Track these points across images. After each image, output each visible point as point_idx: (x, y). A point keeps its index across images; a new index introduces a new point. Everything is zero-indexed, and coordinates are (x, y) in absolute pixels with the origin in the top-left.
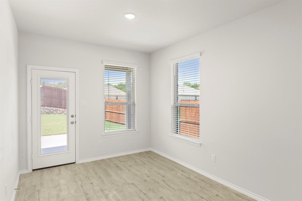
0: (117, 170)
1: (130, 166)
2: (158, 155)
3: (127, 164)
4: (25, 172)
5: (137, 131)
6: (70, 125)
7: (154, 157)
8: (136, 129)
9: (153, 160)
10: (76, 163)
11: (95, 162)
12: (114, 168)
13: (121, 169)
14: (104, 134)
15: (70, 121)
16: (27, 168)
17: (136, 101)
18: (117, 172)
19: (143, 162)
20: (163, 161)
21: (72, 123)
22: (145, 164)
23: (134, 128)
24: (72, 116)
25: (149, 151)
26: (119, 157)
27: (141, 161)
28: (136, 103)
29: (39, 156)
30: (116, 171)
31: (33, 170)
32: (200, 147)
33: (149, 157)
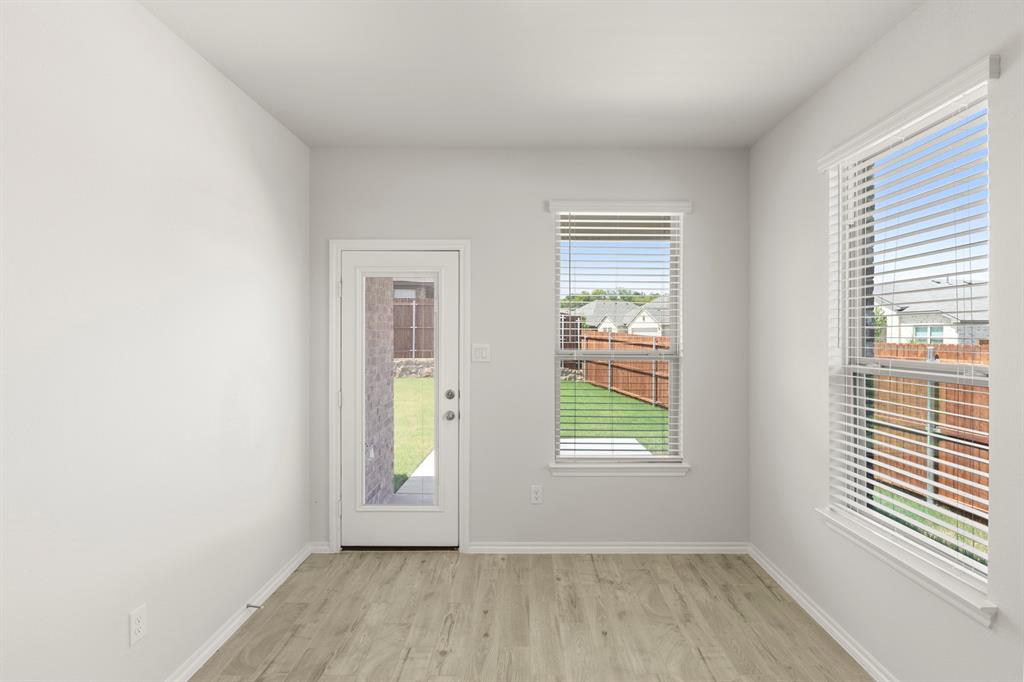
0: (560, 619)
1: (621, 615)
2: (772, 586)
3: (617, 598)
4: (323, 548)
5: (685, 465)
6: (444, 423)
7: (748, 596)
8: (681, 456)
9: (735, 607)
10: (460, 549)
11: (516, 561)
12: (560, 604)
13: (579, 619)
14: (553, 465)
15: (443, 411)
16: (328, 539)
17: (681, 348)
18: (558, 627)
19: (685, 605)
20: (781, 627)
21: (450, 417)
22: (687, 618)
23: (676, 454)
24: (450, 395)
25: (739, 558)
26: (605, 557)
27: (681, 598)
28: (681, 355)
29: (358, 509)
30: (556, 620)
31: (344, 548)
32: (991, 627)
33: (726, 588)
